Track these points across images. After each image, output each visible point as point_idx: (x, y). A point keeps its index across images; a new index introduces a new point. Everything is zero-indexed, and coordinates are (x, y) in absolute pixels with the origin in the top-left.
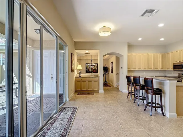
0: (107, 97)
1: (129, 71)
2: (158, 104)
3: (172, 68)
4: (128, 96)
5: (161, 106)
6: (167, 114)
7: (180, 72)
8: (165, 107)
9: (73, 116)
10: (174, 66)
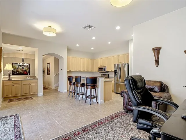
0: (49, 98)
1: (68, 72)
2: (94, 96)
3: (97, 70)
4: (69, 94)
5: (96, 97)
6: (99, 102)
7: (102, 73)
8: (98, 97)
9: (19, 123)
10: (99, 69)
